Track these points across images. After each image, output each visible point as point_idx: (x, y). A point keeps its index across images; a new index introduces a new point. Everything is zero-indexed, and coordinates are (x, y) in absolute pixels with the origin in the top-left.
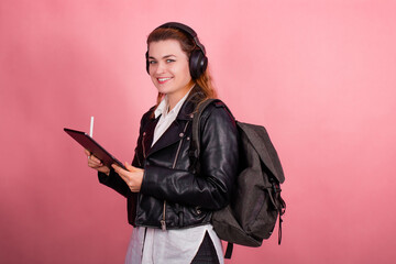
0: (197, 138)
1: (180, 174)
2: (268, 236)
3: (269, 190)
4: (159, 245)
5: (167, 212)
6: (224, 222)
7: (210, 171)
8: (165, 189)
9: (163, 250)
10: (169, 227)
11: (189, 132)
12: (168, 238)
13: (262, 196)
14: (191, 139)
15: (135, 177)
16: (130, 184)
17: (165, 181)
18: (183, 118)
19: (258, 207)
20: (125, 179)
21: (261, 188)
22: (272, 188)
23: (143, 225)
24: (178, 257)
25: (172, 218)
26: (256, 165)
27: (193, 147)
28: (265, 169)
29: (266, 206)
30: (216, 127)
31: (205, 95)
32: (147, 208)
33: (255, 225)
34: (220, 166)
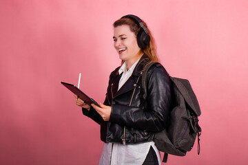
0: (145, 87)
1: (134, 110)
2: (190, 150)
3: (191, 120)
4: (121, 155)
5: (126, 133)
6: (162, 140)
7: (153, 108)
8: (125, 119)
9: (123, 158)
10: (128, 143)
11: (140, 83)
12: (127, 150)
13: (186, 124)
14: (141, 87)
15: (106, 111)
16: (103, 116)
17: (125, 113)
18: (136, 74)
19: (183, 131)
20: (100, 113)
21: (185, 119)
22: (193, 119)
23: (111, 141)
24: (133, 162)
25: (129, 138)
26: (182, 104)
27: (142, 93)
28: (188, 107)
29: (188, 131)
30: (156, 79)
31: (150, 60)
32: (113, 131)
33: (181, 142)
34: (159, 104)
